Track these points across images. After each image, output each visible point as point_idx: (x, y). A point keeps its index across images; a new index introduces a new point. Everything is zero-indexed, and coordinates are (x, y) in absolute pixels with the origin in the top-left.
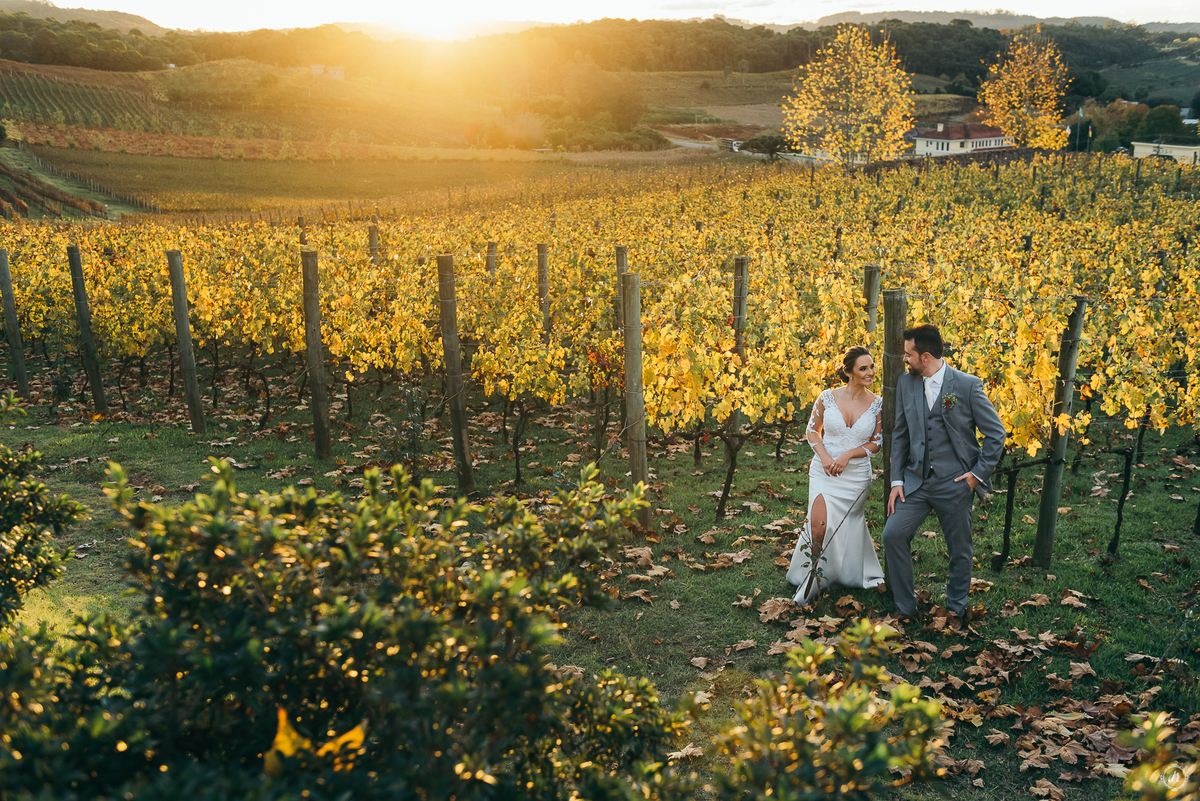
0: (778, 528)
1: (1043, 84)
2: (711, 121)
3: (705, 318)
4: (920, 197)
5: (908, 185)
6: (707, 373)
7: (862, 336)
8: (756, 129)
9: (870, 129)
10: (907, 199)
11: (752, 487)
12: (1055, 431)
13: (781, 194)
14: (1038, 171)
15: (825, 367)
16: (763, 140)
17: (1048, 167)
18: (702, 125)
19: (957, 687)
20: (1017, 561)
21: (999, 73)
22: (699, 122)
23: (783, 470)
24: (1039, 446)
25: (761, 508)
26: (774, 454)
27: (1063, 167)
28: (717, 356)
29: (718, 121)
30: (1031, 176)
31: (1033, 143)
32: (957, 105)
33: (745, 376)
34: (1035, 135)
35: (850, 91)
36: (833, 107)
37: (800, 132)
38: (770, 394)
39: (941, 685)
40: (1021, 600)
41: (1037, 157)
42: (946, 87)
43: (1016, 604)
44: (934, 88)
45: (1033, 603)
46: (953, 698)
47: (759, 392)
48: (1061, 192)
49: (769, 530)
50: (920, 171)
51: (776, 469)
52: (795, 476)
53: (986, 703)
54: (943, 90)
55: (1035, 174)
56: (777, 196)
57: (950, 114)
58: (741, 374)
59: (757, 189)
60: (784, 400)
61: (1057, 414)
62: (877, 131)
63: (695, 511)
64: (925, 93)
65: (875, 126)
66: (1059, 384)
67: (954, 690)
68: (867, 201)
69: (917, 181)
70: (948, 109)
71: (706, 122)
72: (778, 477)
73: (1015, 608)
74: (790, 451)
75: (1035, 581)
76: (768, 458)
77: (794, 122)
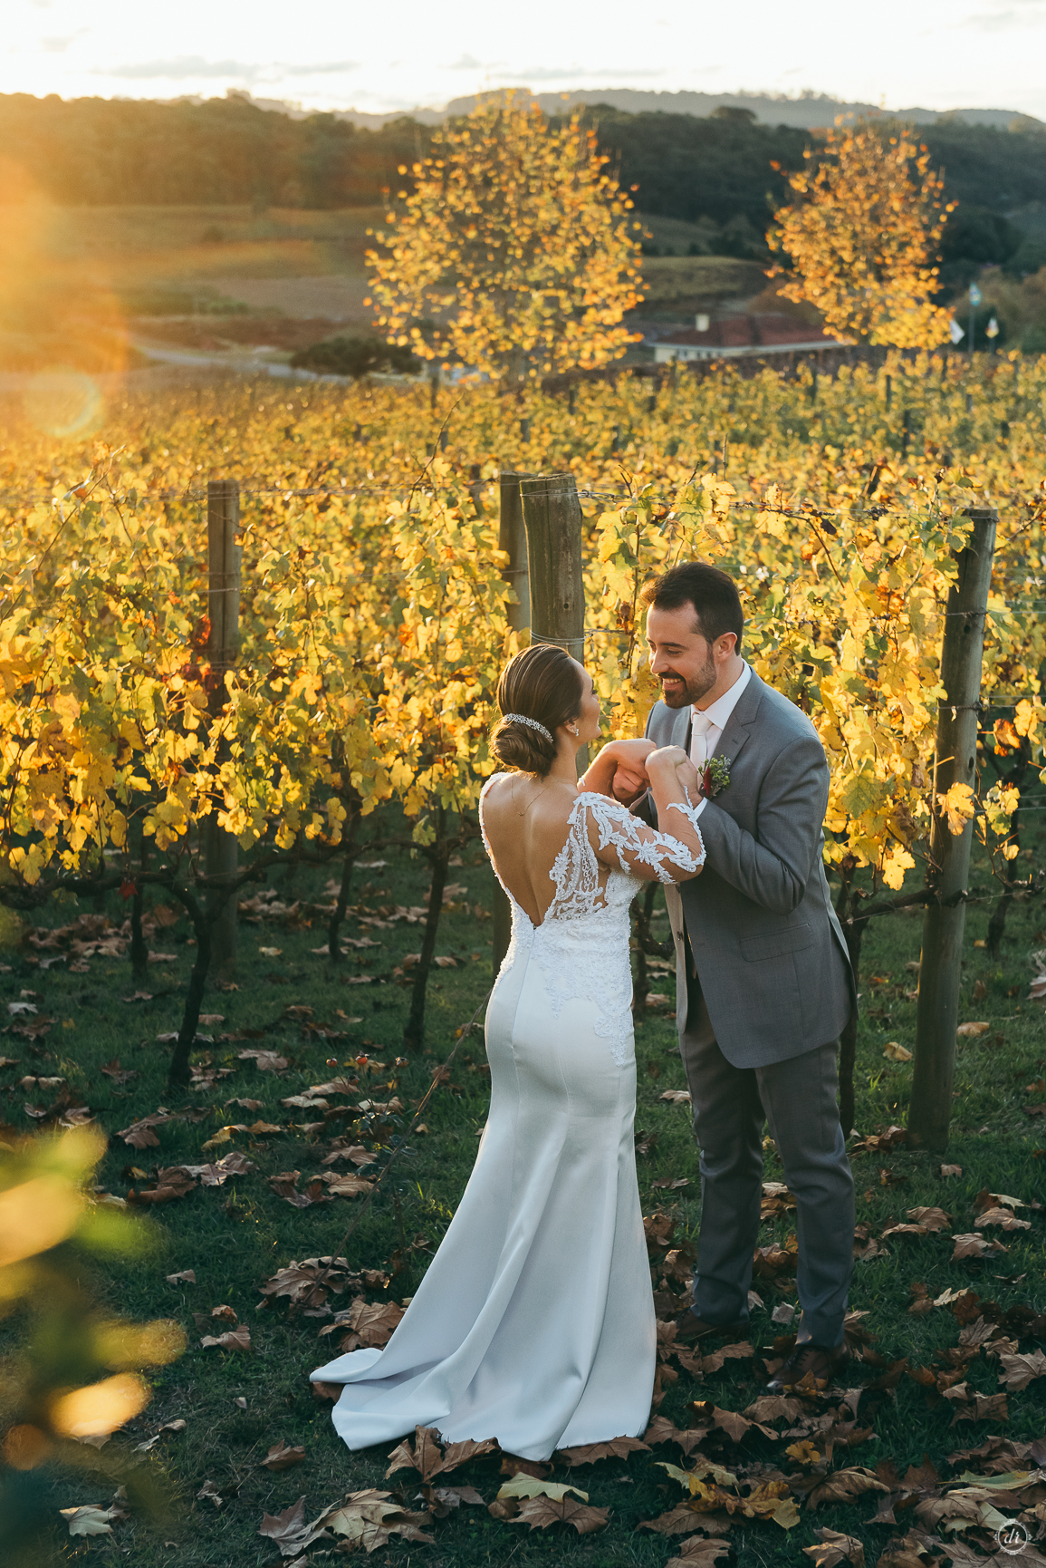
0: (319, 1102)
1: (896, 214)
2: (228, 310)
3: (113, 590)
4: (657, 431)
5: (634, 412)
6: (126, 727)
7: (501, 639)
8: (324, 325)
9: (552, 302)
10: (630, 438)
11: (268, 1019)
12: (942, 823)
13: (365, 432)
14: (894, 387)
15: (416, 715)
16: (340, 347)
17: (915, 380)
18: (210, 319)
19: (737, 1436)
20: (874, 1139)
21: (810, 190)
22: (203, 311)
23: (344, 981)
24: (908, 861)
25: (283, 1062)
26: (326, 949)
27: (943, 378)
28: (147, 686)
29: (242, 309)
30: (882, 395)
31: (881, 335)
32: (733, 279)
33: (222, 738)
34: (887, 318)
35: (507, 221)
36: (473, 251)
37: (405, 307)
38: (287, 782)
39: (697, 1434)
40: (886, 1225)
41: (893, 360)
42: (711, 243)
43: (874, 1234)
44: (686, 244)
45: (911, 1228)
46: (728, 1465)
47: (258, 773)
48: (943, 423)
49: (296, 1109)
50: (658, 387)
51: (328, 979)
52: (373, 991)
53: (807, 1470)
54: (703, 246)
55: (889, 393)
56: (357, 435)
57: (722, 296)
58: (213, 733)
59: (314, 421)
60: (318, 794)
61: (944, 787)
62: (566, 306)
63: (118, 1077)
64: (670, 253)
65: (562, 294)
66: (945, 714)
67: (729, 1442)
68: (548, 439)
69: (651, 404)
70: (716, 287)
71: (216, 311)
72: (332, 997)
73: (872, 1243)
74: (365, 941)
75: (914, 1180)
76: (312, 957)
77: (393, 285)
